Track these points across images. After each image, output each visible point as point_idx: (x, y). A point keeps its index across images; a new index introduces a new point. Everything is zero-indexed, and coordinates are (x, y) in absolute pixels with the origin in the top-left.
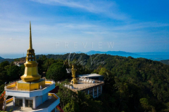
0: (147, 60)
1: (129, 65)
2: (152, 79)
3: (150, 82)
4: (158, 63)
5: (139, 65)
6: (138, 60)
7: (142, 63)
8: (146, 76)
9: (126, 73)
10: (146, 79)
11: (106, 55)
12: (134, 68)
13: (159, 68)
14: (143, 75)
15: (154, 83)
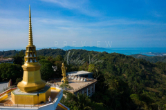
0: (121, 55)
1: (105, 60)
2: (126, 72)
3: (125, 75)
4: (131, 57)
5: (114, 59)
6: (113, 55)
7: (117, 57)
8: (121, 70)
9: (103, 68)
10: (121, 72)
11: (82, 50)
12: (110, 63)
13: (132, 62)
14: (118, 69)
15: (129, 76)
